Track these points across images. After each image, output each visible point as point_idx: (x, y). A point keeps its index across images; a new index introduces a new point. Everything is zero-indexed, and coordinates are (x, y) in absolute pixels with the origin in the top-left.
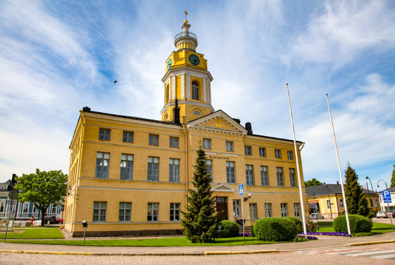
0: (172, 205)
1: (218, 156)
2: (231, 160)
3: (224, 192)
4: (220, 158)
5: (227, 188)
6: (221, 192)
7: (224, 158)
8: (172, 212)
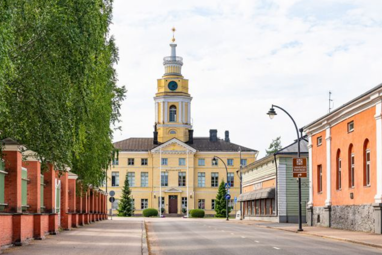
0: (142, 200)
1: (172, 169)
2: (182, 171)
3: (174, 193)
4: (173, 170)
5: (176, 190)
6: (172, 193)
7: (177, 170)
8: (142, 204)
